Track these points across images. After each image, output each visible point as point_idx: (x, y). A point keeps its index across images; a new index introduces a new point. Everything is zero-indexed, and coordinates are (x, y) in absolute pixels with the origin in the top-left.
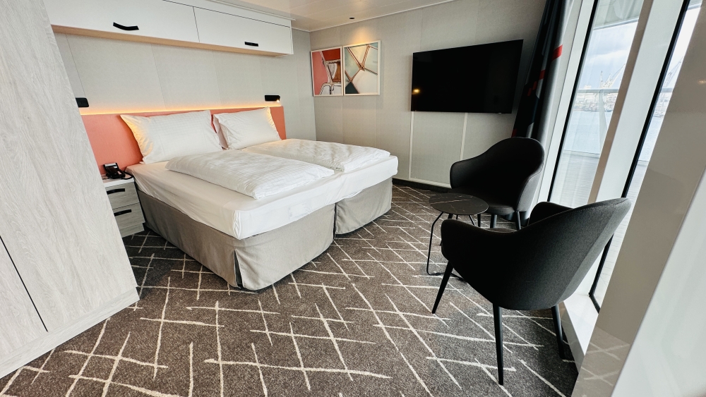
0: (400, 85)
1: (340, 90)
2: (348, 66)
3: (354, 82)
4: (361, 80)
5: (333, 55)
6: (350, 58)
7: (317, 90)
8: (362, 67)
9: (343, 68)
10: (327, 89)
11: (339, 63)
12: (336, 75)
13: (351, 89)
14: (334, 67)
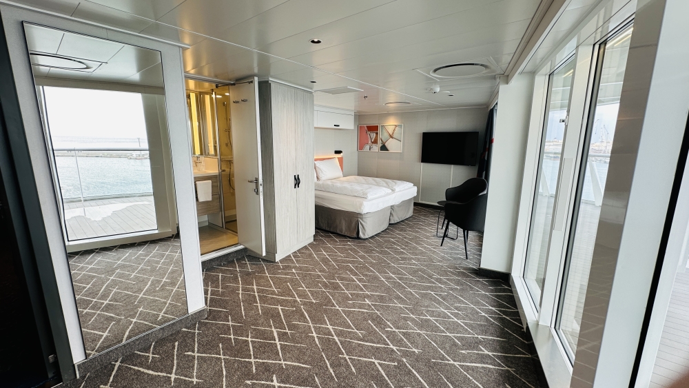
0: (414, 148)
1: (376, 148)
2: (383, 135)
3: (386, 144)
4: (391, 144)
5: (373, 129)
6: (384, 131)
7: (361, 147)
8: (391, 137)
9: (380, 136)
10: (368, 147)
11: (377, 133)
12: (375, 140)
13: (384, 148)
14: (373, 135)
